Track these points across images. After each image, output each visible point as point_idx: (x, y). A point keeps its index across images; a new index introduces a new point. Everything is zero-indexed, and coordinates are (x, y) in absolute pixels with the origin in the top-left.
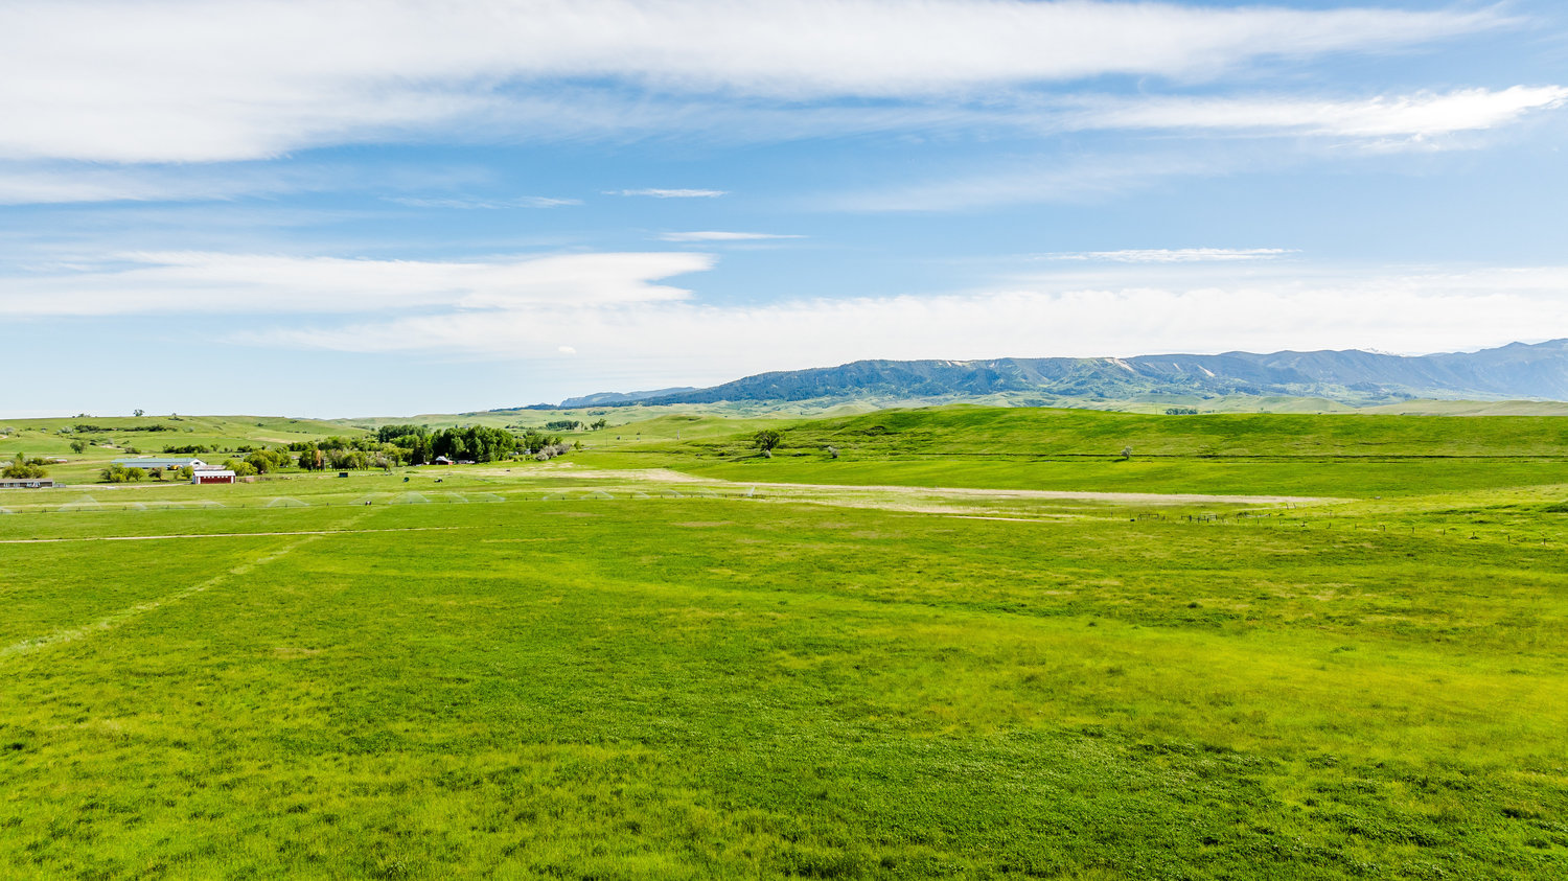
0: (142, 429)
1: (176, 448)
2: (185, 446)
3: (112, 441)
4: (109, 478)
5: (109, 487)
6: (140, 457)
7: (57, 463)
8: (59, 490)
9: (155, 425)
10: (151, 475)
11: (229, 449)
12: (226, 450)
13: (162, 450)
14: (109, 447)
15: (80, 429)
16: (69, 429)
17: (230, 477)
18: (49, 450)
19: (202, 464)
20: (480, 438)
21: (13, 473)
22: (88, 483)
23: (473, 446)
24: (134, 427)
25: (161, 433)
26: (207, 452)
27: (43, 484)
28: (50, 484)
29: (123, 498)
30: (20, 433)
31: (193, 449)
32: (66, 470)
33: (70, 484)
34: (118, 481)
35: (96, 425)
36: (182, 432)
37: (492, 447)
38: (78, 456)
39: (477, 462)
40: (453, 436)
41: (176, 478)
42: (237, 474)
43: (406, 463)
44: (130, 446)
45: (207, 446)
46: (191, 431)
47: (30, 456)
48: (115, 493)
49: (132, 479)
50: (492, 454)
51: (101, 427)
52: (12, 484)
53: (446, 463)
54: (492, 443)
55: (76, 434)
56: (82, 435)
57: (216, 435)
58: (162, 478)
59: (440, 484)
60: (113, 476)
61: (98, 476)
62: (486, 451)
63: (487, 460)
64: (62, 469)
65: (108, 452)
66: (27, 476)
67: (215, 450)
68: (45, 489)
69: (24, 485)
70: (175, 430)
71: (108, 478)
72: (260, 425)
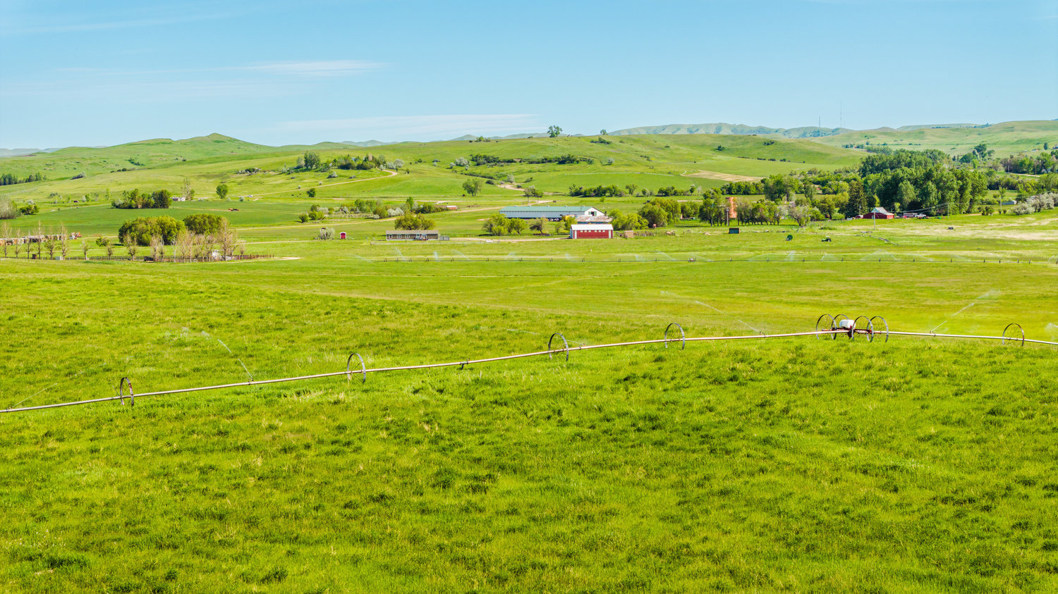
0: (550, 161)
1: (583, 190)
2: (595, 187)
3: (513, 178)
4: (490, 230)
5: (488, 240)
6: (541, 201)
7: (447, 210)
8: (443, 243)
9: (565, 154)
10: (532, 228)
11: (648, 192)
12: (644, 192)
13: (568, 192)
14: (508, 186)
15: (477, 160)
16: (465, 161)
17: (607, 231)
18: (440, 191)
19: (599, 214)
20: (937, 183)
21: (404, 223)
22: (470, 235)
23: (925, 194)
24: (540, 157)
25: (575, 166)
26: (621, 196)
27: (430, 236)
28: (435, 236)
29: (496, 251)
30: (411, 168)
31: (605, 192)
32: (455, 219)
33: (455, 236)
34: (499, 234)
35: (495, 154)
36: (599, 165)
37: (950, 195)
38: (470, 200)
39: (928, 214)
40: (902, 180)
41: (557, 231)
42: (616, 228)
43: (842, 216)
44: (532, 186)
45: (620, 187)
46: (610, 163)
47: (420, 201)
48: (491, 246)
49: (514, 231)
50: (951, 205)
51: (501, 158)
52: (403, 235)
53: (884, 217)
54: (952, 189)
55: (471, 168)
56: (479, 170)
57: (640, 169)
58: (544, 231)
59: (828, 244)
60: (495, 228)
61: (480, 228)
62: (943, 200)
63: (943, 212)
64: (452, 218)
65: (506, 194)
66: (416, 227)
67: (631, 192)
68: (432, 240)
69: (413, 237)
70: (590, 162)
71: (490, 232)
72: (720, 149)
